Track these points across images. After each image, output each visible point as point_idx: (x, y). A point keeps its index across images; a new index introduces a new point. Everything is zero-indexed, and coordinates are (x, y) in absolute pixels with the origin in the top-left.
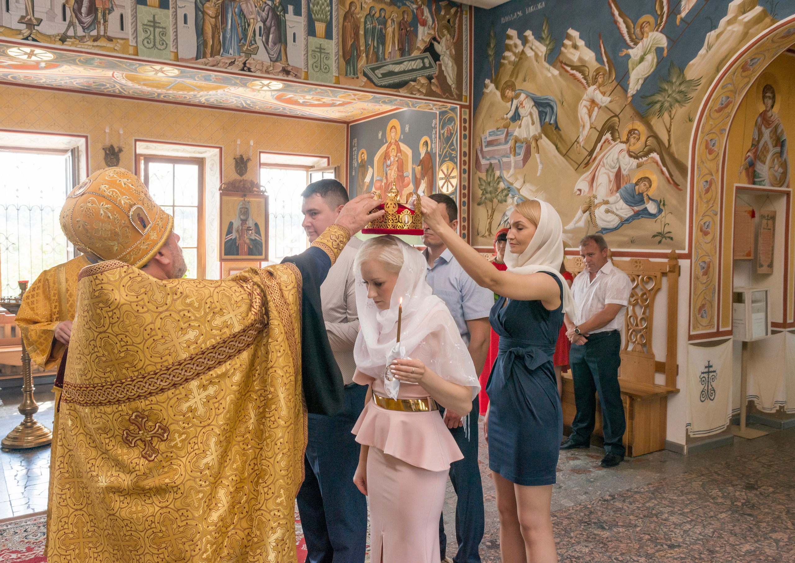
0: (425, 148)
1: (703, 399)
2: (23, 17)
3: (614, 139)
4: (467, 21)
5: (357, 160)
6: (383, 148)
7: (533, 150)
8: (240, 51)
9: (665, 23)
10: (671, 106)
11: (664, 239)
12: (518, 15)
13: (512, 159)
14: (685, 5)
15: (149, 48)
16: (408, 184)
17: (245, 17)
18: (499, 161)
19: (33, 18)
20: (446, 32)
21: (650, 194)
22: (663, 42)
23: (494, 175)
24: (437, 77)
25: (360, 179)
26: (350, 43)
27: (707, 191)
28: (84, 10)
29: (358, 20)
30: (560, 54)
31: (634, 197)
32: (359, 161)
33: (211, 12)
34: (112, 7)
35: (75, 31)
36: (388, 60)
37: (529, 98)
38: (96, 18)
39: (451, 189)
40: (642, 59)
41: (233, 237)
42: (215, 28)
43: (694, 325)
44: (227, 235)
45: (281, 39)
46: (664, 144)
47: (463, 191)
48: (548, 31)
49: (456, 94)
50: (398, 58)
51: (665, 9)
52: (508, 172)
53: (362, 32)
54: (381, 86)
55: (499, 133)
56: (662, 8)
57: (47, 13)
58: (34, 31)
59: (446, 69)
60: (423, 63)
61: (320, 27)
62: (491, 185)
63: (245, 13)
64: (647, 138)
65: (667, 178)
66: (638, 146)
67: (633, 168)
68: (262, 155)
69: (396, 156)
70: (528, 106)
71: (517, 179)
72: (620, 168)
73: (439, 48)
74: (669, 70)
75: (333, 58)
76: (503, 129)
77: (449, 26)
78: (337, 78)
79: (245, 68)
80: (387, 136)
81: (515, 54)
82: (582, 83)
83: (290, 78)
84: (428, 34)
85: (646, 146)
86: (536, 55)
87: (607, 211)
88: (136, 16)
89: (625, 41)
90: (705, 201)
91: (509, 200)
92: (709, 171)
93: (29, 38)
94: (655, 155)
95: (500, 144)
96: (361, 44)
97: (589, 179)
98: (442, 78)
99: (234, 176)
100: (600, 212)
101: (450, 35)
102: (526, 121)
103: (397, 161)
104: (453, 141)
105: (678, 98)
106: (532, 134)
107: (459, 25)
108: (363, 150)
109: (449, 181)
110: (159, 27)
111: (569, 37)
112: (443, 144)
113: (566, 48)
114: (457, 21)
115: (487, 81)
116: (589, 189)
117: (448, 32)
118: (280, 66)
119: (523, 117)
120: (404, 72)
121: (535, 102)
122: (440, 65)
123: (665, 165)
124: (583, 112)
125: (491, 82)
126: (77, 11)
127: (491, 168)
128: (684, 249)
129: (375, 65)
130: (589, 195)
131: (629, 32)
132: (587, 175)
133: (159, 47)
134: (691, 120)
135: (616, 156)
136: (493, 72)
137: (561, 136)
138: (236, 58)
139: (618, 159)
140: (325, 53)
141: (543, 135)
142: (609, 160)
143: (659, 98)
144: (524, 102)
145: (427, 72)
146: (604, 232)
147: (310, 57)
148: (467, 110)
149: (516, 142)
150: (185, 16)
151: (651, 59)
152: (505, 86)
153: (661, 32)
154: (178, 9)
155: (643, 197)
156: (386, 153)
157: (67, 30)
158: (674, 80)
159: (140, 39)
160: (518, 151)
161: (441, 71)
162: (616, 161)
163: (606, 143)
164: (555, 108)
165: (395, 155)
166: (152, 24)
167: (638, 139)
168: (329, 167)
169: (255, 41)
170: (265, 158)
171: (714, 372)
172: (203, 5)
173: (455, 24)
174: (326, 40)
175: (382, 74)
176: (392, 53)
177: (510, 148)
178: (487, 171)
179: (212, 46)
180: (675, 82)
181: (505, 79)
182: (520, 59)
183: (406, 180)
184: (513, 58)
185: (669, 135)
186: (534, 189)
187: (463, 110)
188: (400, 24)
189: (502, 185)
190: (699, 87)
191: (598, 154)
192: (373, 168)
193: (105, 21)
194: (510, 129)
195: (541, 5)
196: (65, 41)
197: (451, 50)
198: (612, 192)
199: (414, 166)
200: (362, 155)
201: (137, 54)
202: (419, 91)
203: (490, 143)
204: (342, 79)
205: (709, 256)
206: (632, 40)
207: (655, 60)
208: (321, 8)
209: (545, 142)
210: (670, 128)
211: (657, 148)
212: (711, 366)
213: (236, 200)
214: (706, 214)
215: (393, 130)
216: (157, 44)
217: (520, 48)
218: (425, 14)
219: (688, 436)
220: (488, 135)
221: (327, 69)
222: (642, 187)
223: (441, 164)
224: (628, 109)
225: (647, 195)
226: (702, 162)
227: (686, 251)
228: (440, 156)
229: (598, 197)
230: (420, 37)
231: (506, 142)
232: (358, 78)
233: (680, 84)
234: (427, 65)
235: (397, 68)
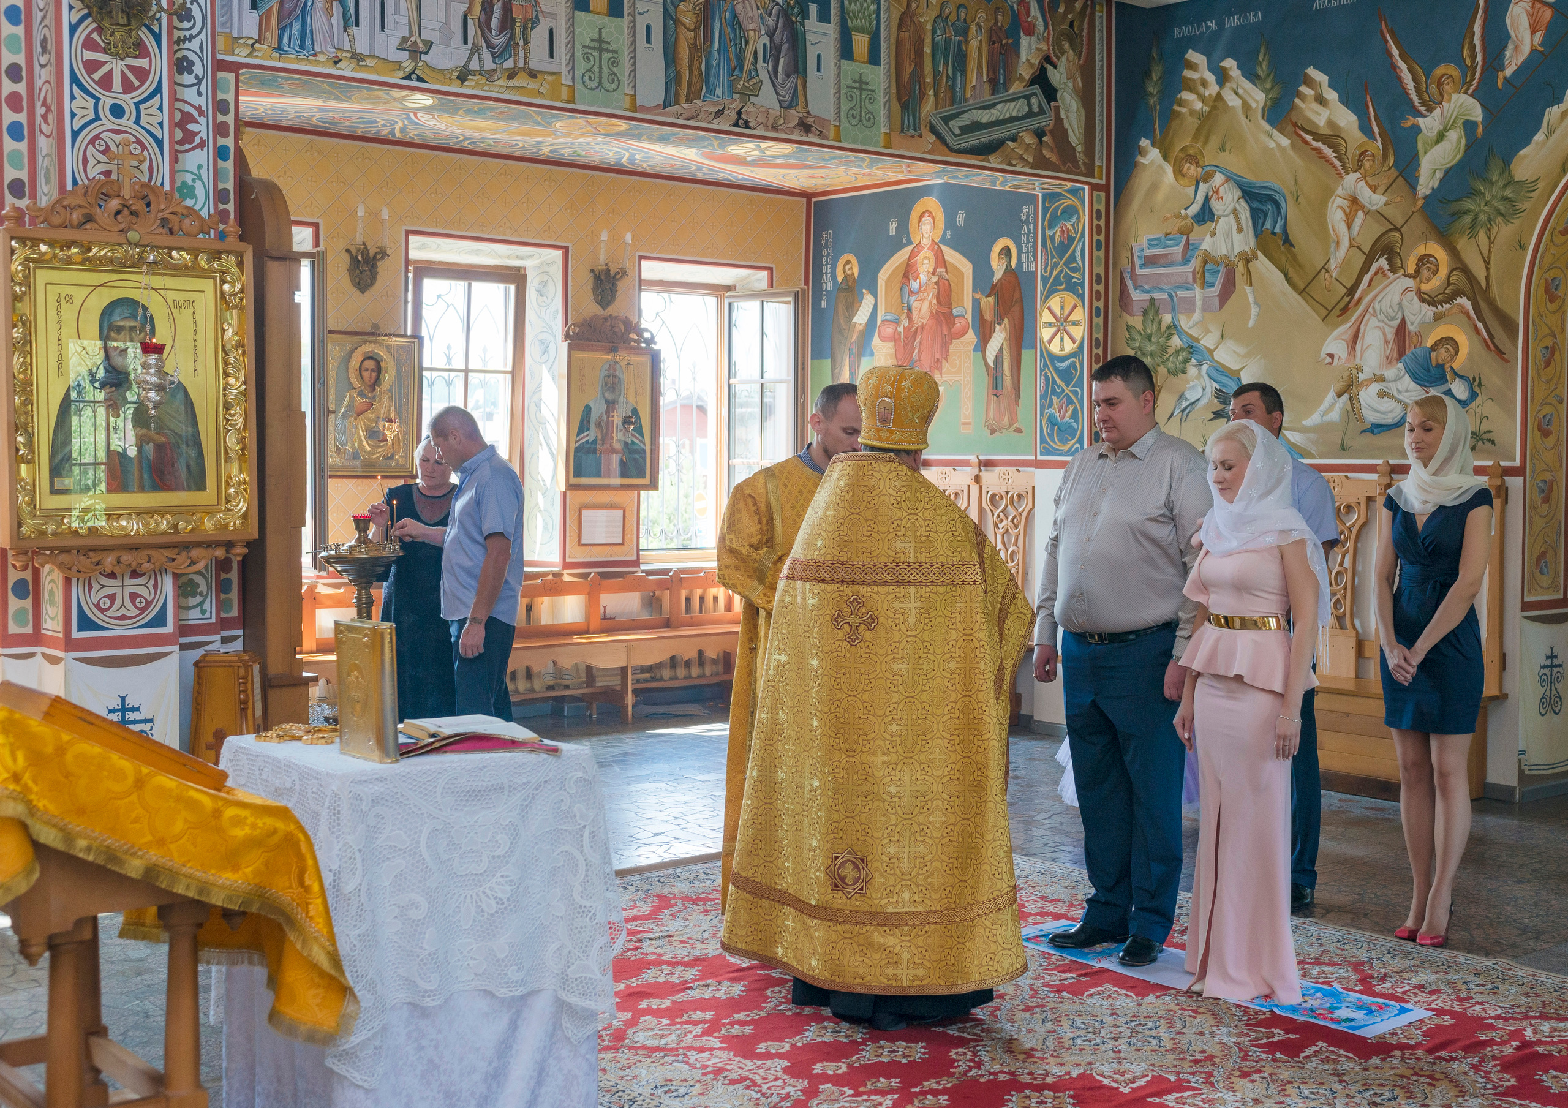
0: (1005, 262)
1: (1543, 711)
2: (405, 40)
3: (1393, 270)
4: (1101, 23)
5: (834, 277)
6: (903, 255)
7: (1240, 279)
8: (732, 92)
9: (1479, 83)
10: (1490, 220)
11: (1480, 443)
12: (1208, 27)
13: (1198, 293)
14: (1511, 57)
15: (591, 89)
16: (964, 332)
17: (741, 27)
18: (1170, 296)
19: (419, 41)
20: (1066, 46)
21: (1456, 365)
22: (1477, 113)
23: (1160, 322)
24: (1051, 131)
25: (841, 316)
26: (908, 71)
27: (1548, 364)
28: (495, 23)
29: (921, 26)
30: (1292, 109)
31: (1428, 371)
32: (840, 279)
33: (688, 20)
34: (537, 17)
35: (481, 61)
36: (971, 102)
37: (1231, 184)
38: (512, 37)
39: (1069, 347)
40: (1440, 137)
41: (591, 438)
42: (694, 48)
43: (1529, 584)
44: (578, 434)
45: (798, 67)
46: (1479, 284)
47: (1095, 351)
48: (1269, 64)
49: (1084, 164)
50: (987, 97)
51: (1479, 59)
52: (1190, 318)
53: (927, 50)
54: (959, 151)
55: (1170, 243)
56: (1473, 56)
57: (439, 30)
58: (421, 64)
59: (1067, 116)
60: (1029, 105)
61: (860, 42)
62: (1153, 339)
63: (741, 19)
64: (1451, 272)
65: (1484, 339)
66: (1433, 285)
67: (1427, 320)
68: (644, 263)
69: (933, 274)
70: (1230, 197)
71: (1207, 331)
72: (1403, 321)
73: (1056, 76)
74: (1486, 161)
75: (881, 99)
76: (1179, 236)
77: (1071, 35)
78: (888, 137)
79: (741, 122)
80: (911, 230)
81: (1202, 98)
82: (1334, 167)
83: (811, 138)
84: (1038, 49)
85: (1449, 284)
86: (1246, 106)
87: (1382, 394)
88: (573, 32)
89: (1411, 101)
90: (1544, 378)
91: (1192, 370)
92: (1550, 329)
93: (414, 76)
94: (1463, 301)
95: (1171, 264)
96: (926, 72)
97: (1349, 335)
98: (1060, 132)
99: (592, 308)
100: (1368, 396)
101: (1074, 50)
102: (1225, 224)
103: (936, 283)
104: (1074, 251)
105: (1502, 208)
106: (1237, 249)
107: (1089, 32)
108: (850, 257)
109: (1065, 331)
110: (608, 51)
111: (1309, 82)
112: (1053, 257)
113: (1303, 101)
114: (1085, 25)
115: (1144, 143)
116: (1349, 355)
117: (1071, 45)
118: (795, 115)
119: (1219, 217)
120: (997, 123)
121: (1243, 191)
122: (1057, 109)
123: (1480, 318)
124: (1336, 217)
125: (1153, 145)
126: (484, 26)
127: (1152, 309)
128: (1514, 460)
129: (950, 110)
130: (1348, 365)
131: (1418, 89)
132: (1345, 329)
133: (608, 86)
134: (1522, 247)
135: (1397, 299)
136: (1157, 126)
137: (1295, 257)
138: (726, 102)
139: (1400, 304)
140: (867, 90)
141: (1260, 254)
142: (1385, 305)
143: (1468, 204)
144: (1222, 189)
145: (1036, 123)
146: (1376, 430)
147: (843, 98)
148: (1103, 195)
149: (1205, 262)
150: (648, 28)
151: (1455, 138)
152: (1181, 155)
153: (1471, 96)
154: (637, 16)
155: (1444, 372)
156: (908, 265)
157: (469, 61)
158: (1495, 179)
159: (578, 73)
160: (1209, 278)
161: (1059, 120)
162: (1396, 308)
163: (1380, 274)
164: (1283, 204)
165: (931, 270)
166: (597, 45)
167: (1436, 272)
168: (772, 291)
169: (756, 70)
170: (651, 270)
171: (1560, 666)
172: (676, 7)
173: (1082, 30)
174: (871, 66)
175: (961, 128)
176: (978, 88)
177: (1194, 273)
178: (1145, 313)
179: (689, 82)
180: (1497, 181)
181: (1182, 141)
182: (1214, 108)
183: (959, 324)
184: (1198, 105)
185: (1488, 269)
186: (1242, 350)
187: (1095, 193)
188: (991, 33)
189: (1176, 341)
190: (1535, 195)
191: (1365, 293)
192: (874, 294)
193: (527, 42)
194: (1192, 237)
195: (1255, 16)
196: (466, 80)
197: (1075, 80)
198: (1389, 361)
199: (978, 296)
200: (848, 265)
201: (572, 101)
202: (1021, 158)
203: (1150, 261)
204: (896, 138)
205: (1551, 471)
206: (1423, 103)
207: (1463, 142)
208: (861, 6)
209: (1263, 265)
210: (1489, 257)
211: (1468, 290)
212: (1556, 657)
213: (596, 359)
214: (1548, 401)
215: (927, 219)
216: (604, 80)
217: (1213, 89)
218: (1033, 13)
219: (1521, 772)
220: (1146, 245)
221: (870, 121)
222: (1442, 354)
223: (1047, 297)
224: (1417, 219)
225: (1452, 368)
226: (1541, 316)
227: (1517, 463)
228: (1045, 280)
229: (1365, 369)
230: (1023, 57)
231: (1186, 261)
232: (920, 136)
233: (1505, 186)
234: (1036, 109)
235: (985, 117)
